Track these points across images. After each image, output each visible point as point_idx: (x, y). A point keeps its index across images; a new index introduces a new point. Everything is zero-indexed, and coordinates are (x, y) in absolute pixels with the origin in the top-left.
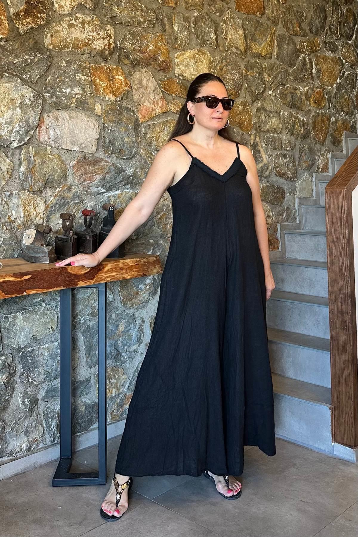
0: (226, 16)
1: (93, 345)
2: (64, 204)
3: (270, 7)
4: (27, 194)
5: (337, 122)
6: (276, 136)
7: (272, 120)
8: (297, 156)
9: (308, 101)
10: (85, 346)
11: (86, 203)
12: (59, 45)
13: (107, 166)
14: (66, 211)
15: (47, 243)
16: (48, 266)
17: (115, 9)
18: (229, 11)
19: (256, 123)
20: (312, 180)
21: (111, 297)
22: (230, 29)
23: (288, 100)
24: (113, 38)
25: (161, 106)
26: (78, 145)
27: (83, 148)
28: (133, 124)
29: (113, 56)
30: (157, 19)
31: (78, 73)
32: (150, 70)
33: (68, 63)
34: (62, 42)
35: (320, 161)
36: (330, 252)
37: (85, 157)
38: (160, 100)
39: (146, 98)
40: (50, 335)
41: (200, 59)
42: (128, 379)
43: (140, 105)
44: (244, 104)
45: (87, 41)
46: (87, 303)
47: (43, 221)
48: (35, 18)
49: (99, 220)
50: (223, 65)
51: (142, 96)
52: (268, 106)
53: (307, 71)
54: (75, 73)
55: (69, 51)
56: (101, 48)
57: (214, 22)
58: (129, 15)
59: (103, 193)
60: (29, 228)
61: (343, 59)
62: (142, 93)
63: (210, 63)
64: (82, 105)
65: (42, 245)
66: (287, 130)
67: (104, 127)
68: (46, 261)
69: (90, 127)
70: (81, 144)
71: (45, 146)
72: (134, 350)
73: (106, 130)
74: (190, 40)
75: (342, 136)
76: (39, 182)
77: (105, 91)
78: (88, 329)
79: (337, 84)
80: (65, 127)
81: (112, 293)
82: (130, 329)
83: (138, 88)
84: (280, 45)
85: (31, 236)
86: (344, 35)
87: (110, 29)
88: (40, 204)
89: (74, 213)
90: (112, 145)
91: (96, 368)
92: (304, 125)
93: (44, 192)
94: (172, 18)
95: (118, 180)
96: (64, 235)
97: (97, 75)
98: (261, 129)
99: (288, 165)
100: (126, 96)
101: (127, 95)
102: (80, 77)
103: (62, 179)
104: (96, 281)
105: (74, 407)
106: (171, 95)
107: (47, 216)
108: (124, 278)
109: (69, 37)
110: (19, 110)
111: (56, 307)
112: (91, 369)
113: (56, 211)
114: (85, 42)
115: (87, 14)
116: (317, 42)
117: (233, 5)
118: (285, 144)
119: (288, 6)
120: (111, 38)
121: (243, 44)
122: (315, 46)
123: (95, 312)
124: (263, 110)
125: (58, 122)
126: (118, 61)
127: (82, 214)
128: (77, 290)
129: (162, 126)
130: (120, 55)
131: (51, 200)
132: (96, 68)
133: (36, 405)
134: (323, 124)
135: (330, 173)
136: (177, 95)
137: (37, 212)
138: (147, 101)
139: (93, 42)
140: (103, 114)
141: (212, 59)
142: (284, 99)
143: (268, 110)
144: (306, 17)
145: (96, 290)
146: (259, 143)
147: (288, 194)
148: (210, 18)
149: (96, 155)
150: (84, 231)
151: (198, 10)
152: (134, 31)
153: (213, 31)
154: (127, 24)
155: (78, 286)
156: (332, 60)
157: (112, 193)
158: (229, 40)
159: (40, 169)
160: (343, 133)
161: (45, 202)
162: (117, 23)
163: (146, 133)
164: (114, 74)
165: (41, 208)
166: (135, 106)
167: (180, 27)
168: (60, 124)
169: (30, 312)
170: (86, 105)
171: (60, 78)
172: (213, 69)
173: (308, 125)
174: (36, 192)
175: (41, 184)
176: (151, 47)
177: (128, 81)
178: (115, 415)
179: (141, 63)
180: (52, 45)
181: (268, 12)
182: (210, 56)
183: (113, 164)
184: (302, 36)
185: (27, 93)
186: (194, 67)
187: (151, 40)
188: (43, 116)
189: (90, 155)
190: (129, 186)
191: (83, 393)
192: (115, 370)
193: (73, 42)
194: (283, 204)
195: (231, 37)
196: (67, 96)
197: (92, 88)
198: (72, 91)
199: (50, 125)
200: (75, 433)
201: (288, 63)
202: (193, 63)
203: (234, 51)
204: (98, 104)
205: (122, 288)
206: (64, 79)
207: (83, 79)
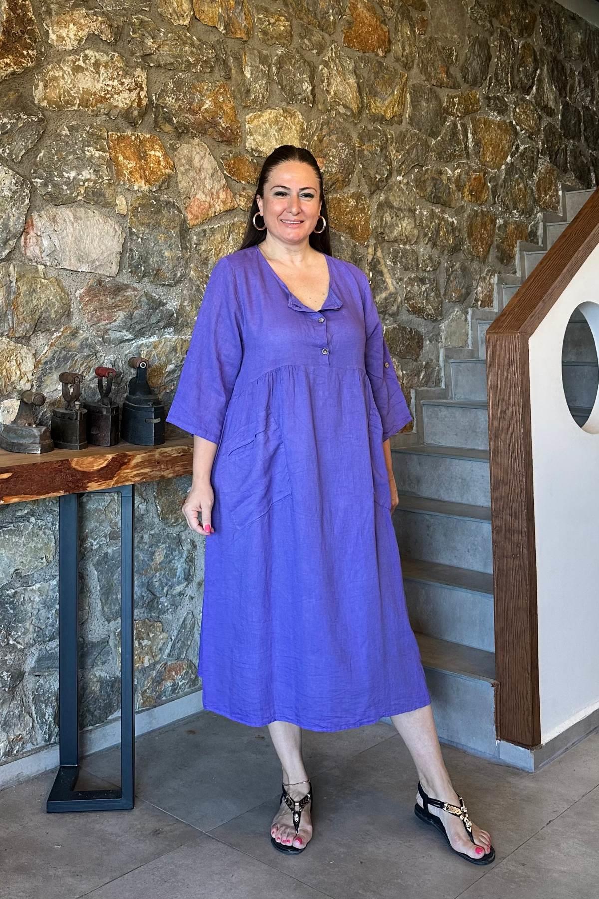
0: (328, 55)
1: (114, 585)
2: (66, 359)
3: (399, 41)
4: (6, 342)
5: (506, 227)
6: (409, 248)
7: (402, 222)
8: (442, 281)
9: (460, 193)
10: (100, 587)
11: (101, 356)
12: (57, 101)
13: (136, 296)
14: (69, 369)
15: (38, 422)
16: (39, 459)
17: (149, 42)
18: (333, 47)
19: (377, 227)
20: (466, 320)
21: (143, 507)
22: (335, 75)
23: (429, 190)
24: (145, 89)
25: (223, 200)
26: (88, 262)
27: (96, 267)
28: (178, 228)
29: (146, 119)
30: (217, 59)
31: (89, 146)
32: (205, 142)
33: (73, 129)
34: (62, 96)
35: (480, 288)
36: (494, 433)
37: (100, 282)
38: (221, 191)
39: (199, 187)
40: (43, 569)
41: (286, 124)
42: (170, 640)
43: (190, 198)
44: (358, 197)
45: (103, 95)
46: (103, 517)
47: (32, 385)
48: (19, 57)
49: (123, 384)
50: (324, 134)
51: (193, 183)
52: (396, 200)
53: (458, 143)
54: (83, 146)
55: (74, 110)
56: (126, 106)
57: (309, 65)
58: (171, 53)
59: (128, 340)
60: (9, 396)
61: (517, 124)
62: (193, 179)
63: (303, 131)
64: (96, 199)
65: (30, 424)
66: (427, 239)
67: (132, 233)
68: (37, 450)
69: (108, 233)
70: (93, 262)
71: (35, 264)
72: (180, 593)
73: (134, 238)
74: (271, 93)
75: (515, 249)
76: (25, 322)
77: (132, 175)
78: (105, 560)
79: (507, 164)
80: (67, 233)
81: (143, 501)
82: (174, 559)
83: (186, 170)
84: (415, 101)
85: (11, 410)
86: (519, 86)
87: (141, 76)
88: (26, 357)
89: (83, 372)
90: (144, 262)
91: (117, 621)
92: (453, 230)
93: (33, 339)
94: (241, 58)
95: (154, 320)
96: (66, 409)
97: (120, 150)
98: (384, 237)
99: (427, 296)
100: (166, 184)
101: (168, 181)
102: (91, 152)
103: (63, 318)
104: (117, 483)
105: (82, 684)
106: (240, 182)
107: (38, 377)
108: (163, 477)
109: (74, 87)
111: (53, 524)
112: (109, 623)
113: (54, 370)
114: (99, 96)
115: (102, 52)
116: (476, 97)
117: (340, 37)
118: (424, 261)
119: (428, 40)
120: (142, 89)
121: (355, 99)
122: (471, 103)
123: (115, 531)
124: (388, 206)
125: (56, 226)
126: (154, 127)
127: (95, 373)
128: (87, 496)
129: (224, 232)
130: (156, 117)
131: (44, 352)
132: (119, 137)
133: (21, 681)
134: (485, 230)
135: (496, 308)
136: (248, 183)
137: (22, 371)
138: (200, 192)
139: (112, 96)
140: (129, 213)
141: (306, 124)
142: (422, 189)
143: (396, 206)
144: (457, 56)
145: (118, 497)
146: (382, 261)
147: (428, 342)
148: (302, 57)
149: (117, 279)
150: (98, 401)
151: (284, 44)
152: (179, 78)
153: (308, 79)
154: (169, 67)
155: (89, 490)
156: (499, 126)
157: (143, 340)
158: (333, 93)
159: (27, 302)
160: (516, 243)
161: (34, 355)
162: (152, 65)
163: (200, 244)
164: (147, 148)
165: (29, 365)
166: (181, 200)
167: (254, 73)
168: (60, 227)
169: (11, 532)
170: (102, 198)
171: (59, 155)
172: (307, 141)
173: (460, 231)
174: (20, 339)
175: (29, 326)
176: (208, 104)
177: (170, 160)
178: (148, 697)
179: (192, 130)
180: (46, 101)
181: (397, 48)
182: (303, 119)
183: (146, 294)
184: (451, 88)
185: (6, 178)
186: (277, 137)
187: (207, 93)
188: (31, 216)
189: (108, 279)
190: (172, 329)
191: (96, 662)
192: (149, 625)
193: (80, 96)
194: (420, 357)
195: (336, 88)
196: (71, 183)
197: (112, 172)
198: (78, 175)
199: (42, 230)
200: (84, 727)
201: (429, 131)
202: (276, 131)
203: (341, 112)
204: (121, 196)
205: (160, 493)
206: (67, 156)
207: (97, 155)
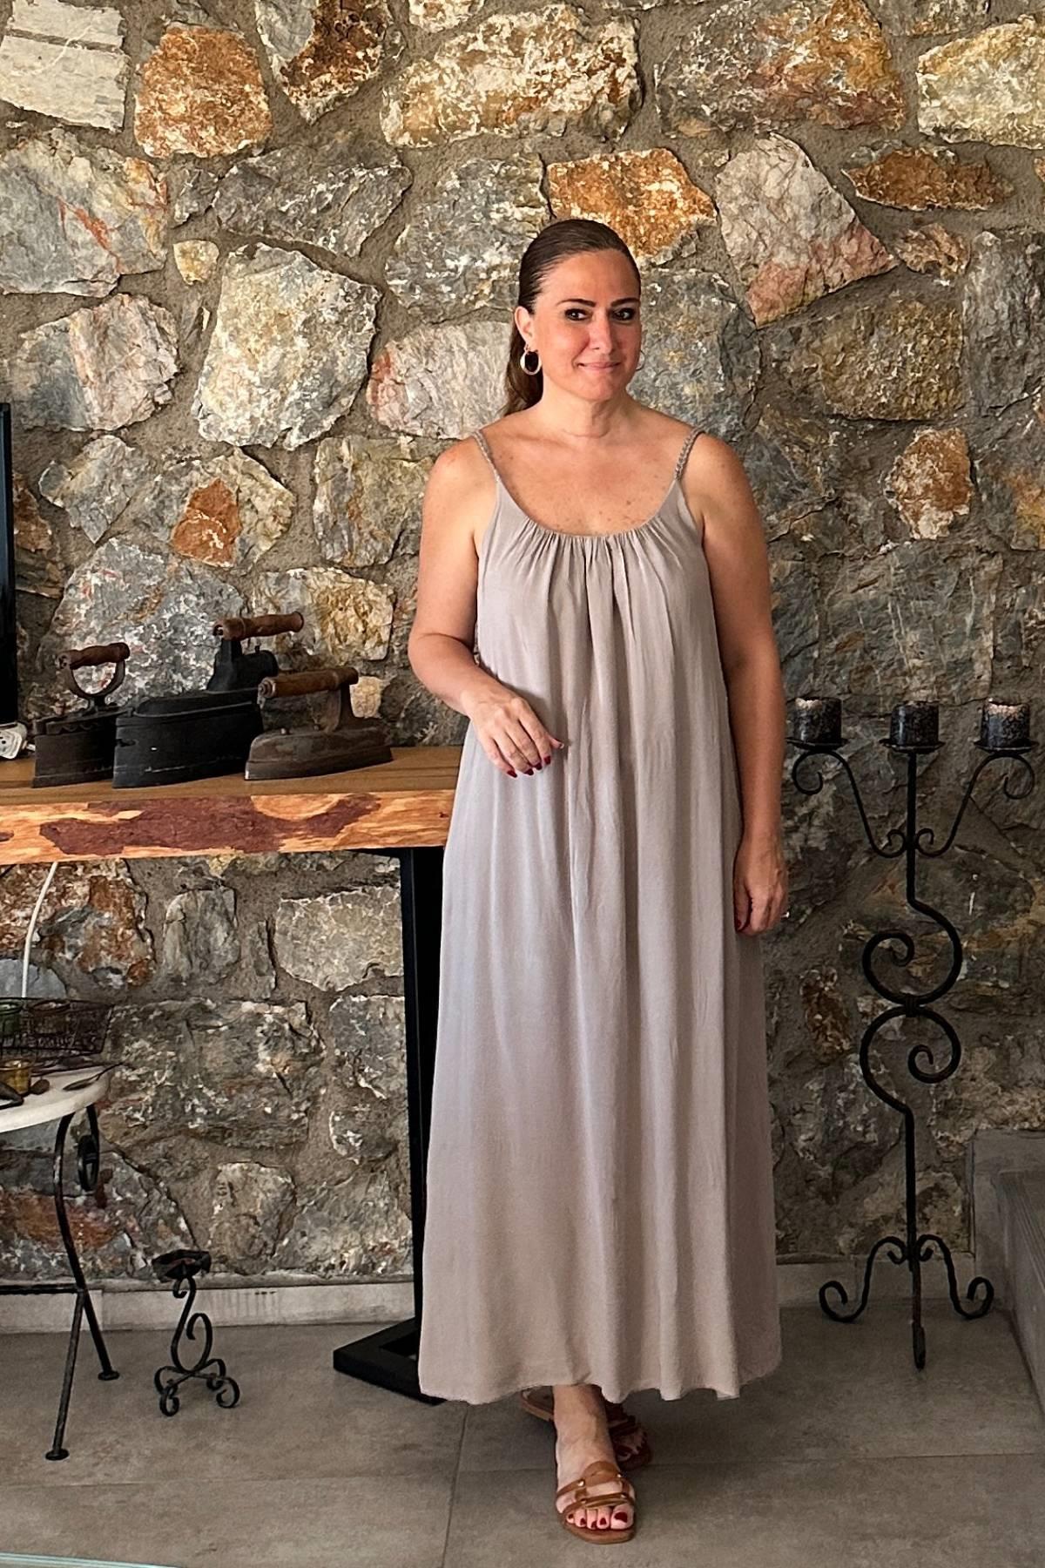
12: (430, 129)
24: (632, 61)
31: (499, 201)
32: (797, 138)
33: (468, 174)
34: (441, 116)
45: (531, 95)
48: (348, 66)
54: (488, 203)
55: (470, 138)
56: (580, 107)
71: (394, 435)
76: (372, 540)
80: (454, 375)
97: (574, 196)
102: (506, 211)
109: (466, 94)
110: (301, 343)
114: (525, 99)
115: (528, 10)
125: (431, 361)
132: (570, 173)
137: (371, 625)
139: (551, 94)
163: (784, 360)
164: (642, 180)
165: (382, 616)
171: (437, 228)
176: (801, 56)
177: (700, 194)
180: (407, 134)
185: (327, 289)
188: (381, 350)
193: (480, 108)
196: (459, 279)
198: (475, 260)
199: (403, 371)
206: (454, 227)
207: (518, 216)
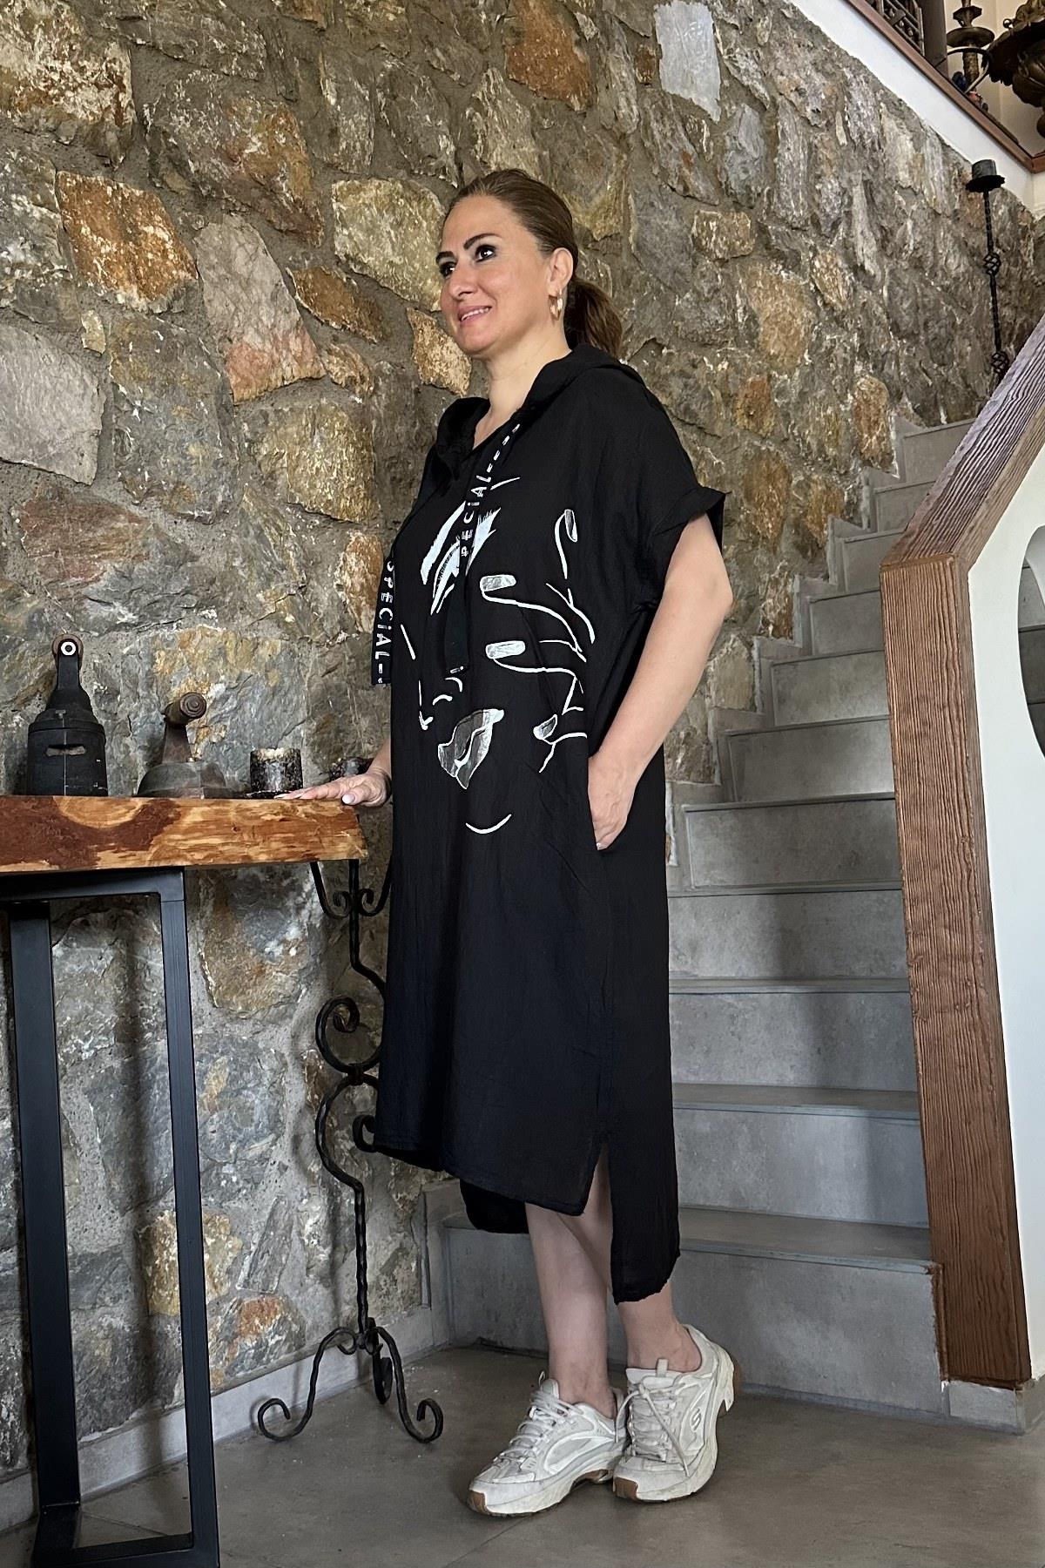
9: (729, 409)
10: (101, 1137)
13: (136, 532)
22: (497, 131)
25: (299, 355)
27: (50, 458)
28: (212, 399)
29: (133, 155)
32: (255, 225)
37: (60, 493)
38: (293, 334)
39: (249, 319)
41: (411, 214)
42: (246, 1251)
43: (230, 341)
51: (237, 308)
57: (447, 103)
59: (127, 625)
61: (818, 291)
62: (234, 299)
67: (118, 397)
69: (68, 388)
70: (43, 446)
73: (125, 408)
77: (112, 271)
83: (220, 278)
84: (643, 211)
87: (120, 59)
90: (148, 463)
94: (316, 62)
95: (176, 588)
97: (83, 213)
100: (182, 301)
101: (186, 300)
106: (327, 323)
119: (657, 95)
122: (739, 237)
126: (151, 175)
129: (304, 423)
132: (78, 185)
136: (344, 327)
138: (251, 330)
139: (62, 94)
140: (111, 351)
144: (708, 140)
149: (94, 490)
153: (447, 130)
154: (174, 53)
157: (159, 629)
162: (139, 41)
163: (257, 441)
164: (138, 218)
166: (214, 343)
167: (344, 97)
170: (51, 310)
176: (255, 145)
177: (186, 253)
179: (226, 197)
183: (157, 531)
184: (702, 201)
186: (394, 239)
187: (253, 121)
189: (77, 489)
190: (213, 612)
191: (100, 1296)
195: (499, 159)
197: (68, 253)
200: (84, 1435)
201: (669, 277)
202: (391, 225)
204: (91, 313)
207: (37, 215)
